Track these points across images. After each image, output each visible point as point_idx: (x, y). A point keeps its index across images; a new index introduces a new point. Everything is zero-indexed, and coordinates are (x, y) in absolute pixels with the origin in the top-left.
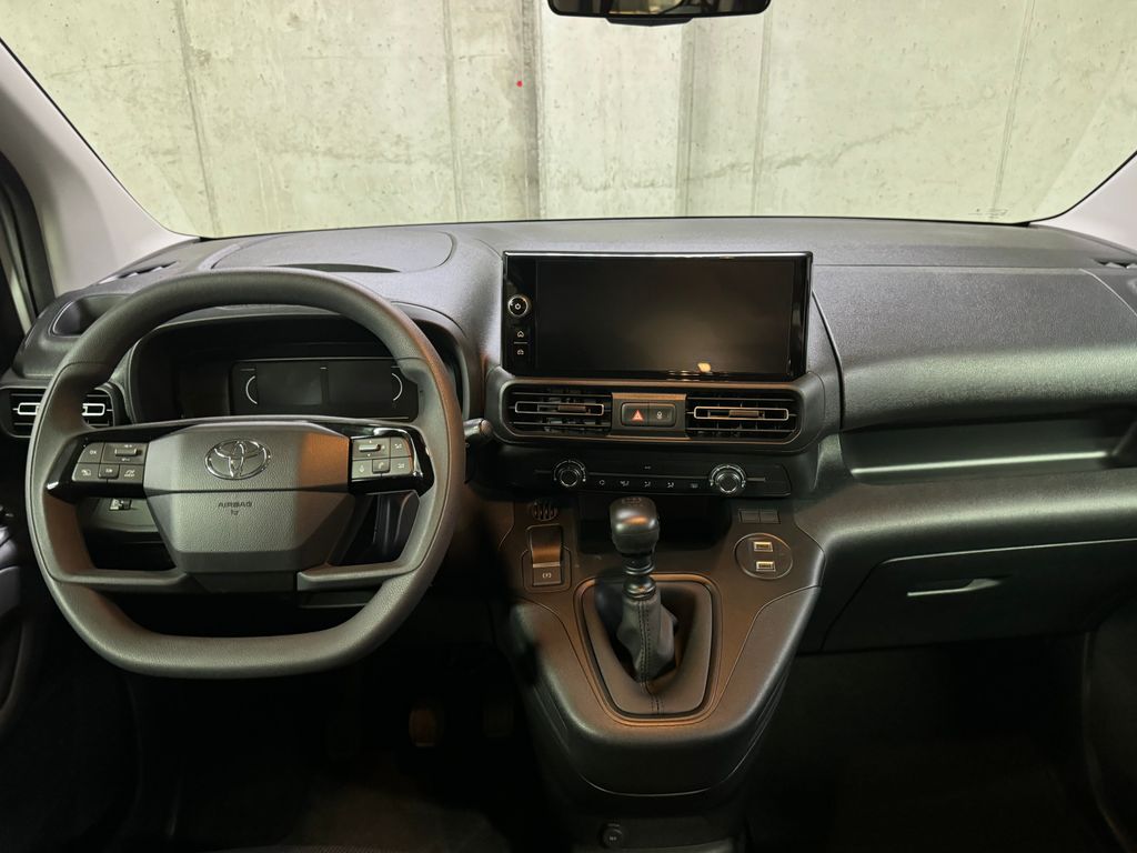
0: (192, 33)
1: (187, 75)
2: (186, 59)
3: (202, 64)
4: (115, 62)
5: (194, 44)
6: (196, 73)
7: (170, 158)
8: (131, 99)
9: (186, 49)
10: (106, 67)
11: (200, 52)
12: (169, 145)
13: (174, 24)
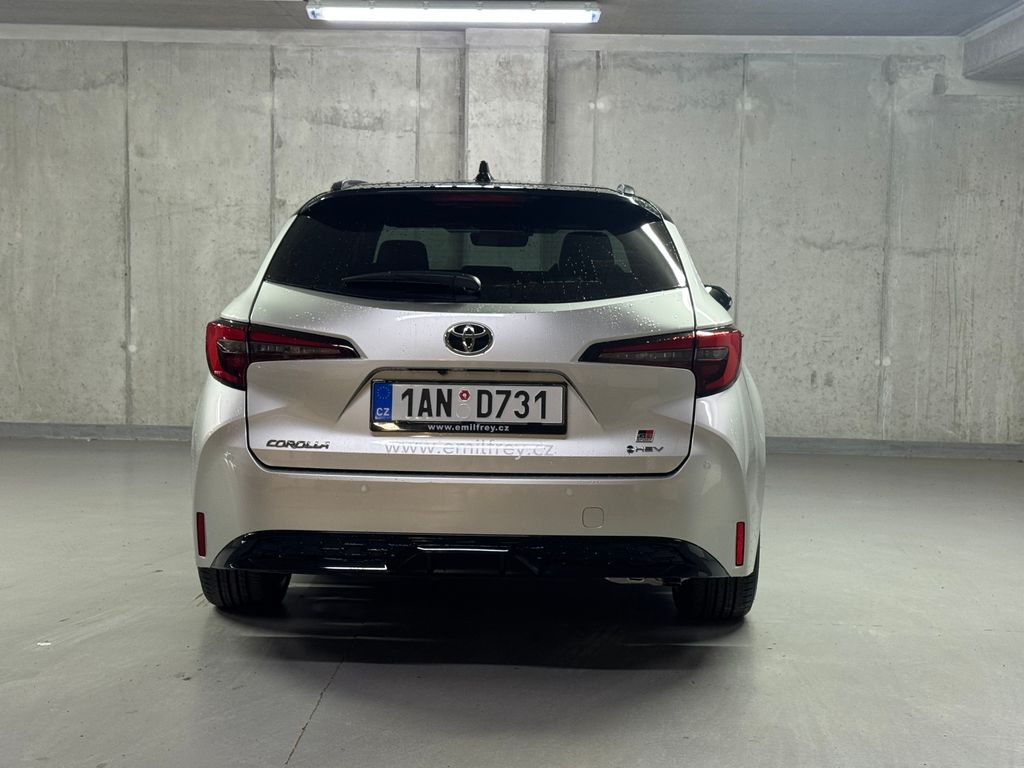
0: (278, 190)
1: (271, 211)
2: (272, 203)
3: (280, 207)
4: (233, 204)
5: (278, 196)
6: (276, 212)
7: (253, 256)
8: (238, 223)
9: (273, 198)
10: (228, 206)
11: (280, 200)
12: (254, 248)
13: (269, 186)
